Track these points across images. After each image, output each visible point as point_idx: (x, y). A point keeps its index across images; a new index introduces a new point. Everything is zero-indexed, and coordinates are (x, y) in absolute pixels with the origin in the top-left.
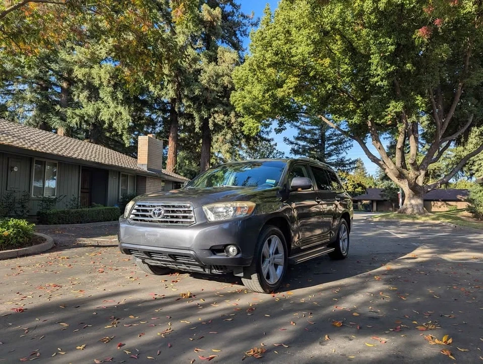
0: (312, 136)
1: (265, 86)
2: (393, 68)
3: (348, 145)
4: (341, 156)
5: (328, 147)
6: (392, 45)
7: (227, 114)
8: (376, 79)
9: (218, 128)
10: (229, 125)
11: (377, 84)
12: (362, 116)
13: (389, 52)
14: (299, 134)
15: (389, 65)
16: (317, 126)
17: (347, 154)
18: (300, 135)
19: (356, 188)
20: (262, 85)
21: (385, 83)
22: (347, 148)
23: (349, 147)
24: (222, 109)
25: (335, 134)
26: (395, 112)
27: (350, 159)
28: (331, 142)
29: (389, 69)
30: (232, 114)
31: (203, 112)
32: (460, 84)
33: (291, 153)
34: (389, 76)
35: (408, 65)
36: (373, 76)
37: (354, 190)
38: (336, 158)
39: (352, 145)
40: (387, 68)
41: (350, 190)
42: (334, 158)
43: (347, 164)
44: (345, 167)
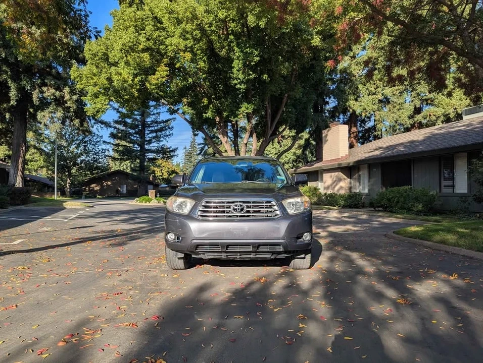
0: (132, 121)
1: (135, 69)
2: (253, 76)
3: (168, 133)
4: (161, 144)
5: (148, 134)
6: (257, 56)
7: (58, 88)
8: (236, 82)
9: (44, 104)
10: (60, 102)
11: (237, 87)
12: (214, 112)
13: (255, 62)
14: (119, 117)
15: (251, 73)
16: (138, 112)
17: (167, 142)
18: (120, 119)
19: (170, 175)
20: (132, 68)
21: (243, 86)
22: (167, 136)
23: (169, 135)
24: (53, 82)
25: (157, 121)
26: (246, 113)
27: (171, 147)
28: (151, 129)
29: (251, 76)
30: (66, 90)
31: (25, 82)
32: (286, 95)
33: (109, 137)
34: (248, 82)
35: (265, 75)
36: (234, 79)
37: (169, 176)
38: (157, 145)
39: (172, 134)
40: (250, 75)
41: (165, 177)
42: (154, 145)
43: (168, 152)
44: (166, 154)
